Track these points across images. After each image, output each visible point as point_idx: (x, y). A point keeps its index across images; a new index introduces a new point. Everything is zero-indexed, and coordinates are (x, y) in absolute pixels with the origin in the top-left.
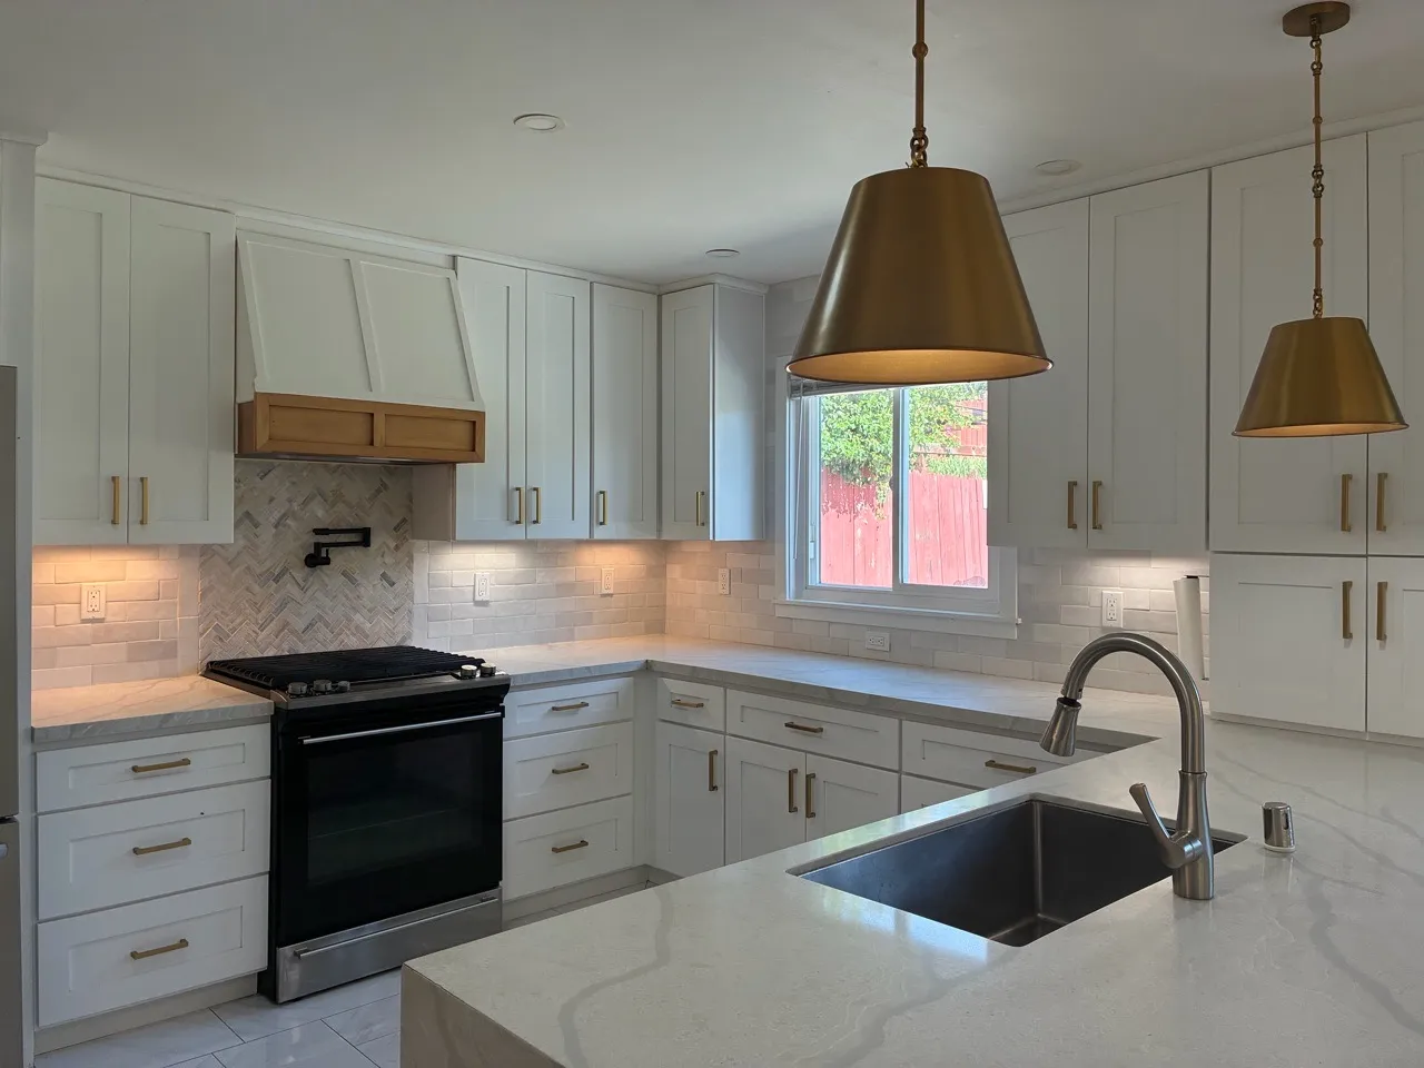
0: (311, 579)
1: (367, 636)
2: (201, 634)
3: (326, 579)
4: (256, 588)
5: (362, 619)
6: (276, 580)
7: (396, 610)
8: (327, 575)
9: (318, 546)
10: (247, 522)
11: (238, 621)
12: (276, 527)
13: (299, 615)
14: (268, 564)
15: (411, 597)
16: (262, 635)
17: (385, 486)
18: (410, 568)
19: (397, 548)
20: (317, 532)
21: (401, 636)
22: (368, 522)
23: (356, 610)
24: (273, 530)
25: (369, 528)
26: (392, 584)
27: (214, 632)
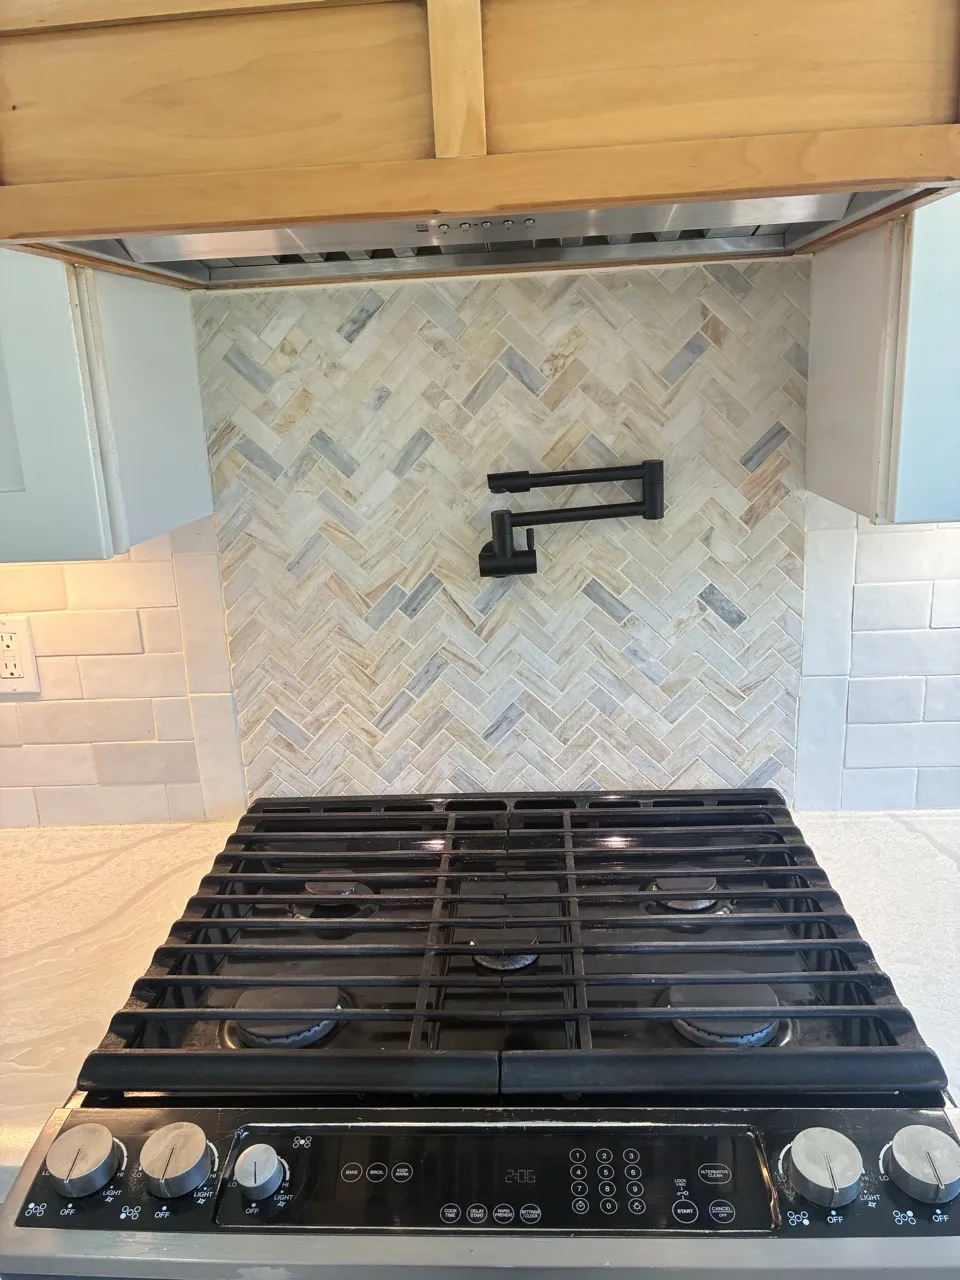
0: (499, 607)
1: (661, 756)
2: (244, 734)
3: (541, 605)
4: (361, 628)
5: (645, 711)
6: (411, 607)
7: (747, 689)
8: (544, 595)
9: (503, 522)
10: (324, 462)
11: (327, 704)
12: (398, 471)
13: (475, 696)
14: (385, 568)
15: (794, 654)
16: (384, 741)
17: (717, 333)
18: (794, 573)
19: (751, 517)
20: (500, 482)
21: (762, 758)
22: (664, 442)
23: (625, 687)
24: (391, 481)
25: (660, 464)
26: (736, 619)
27: (273, 730)
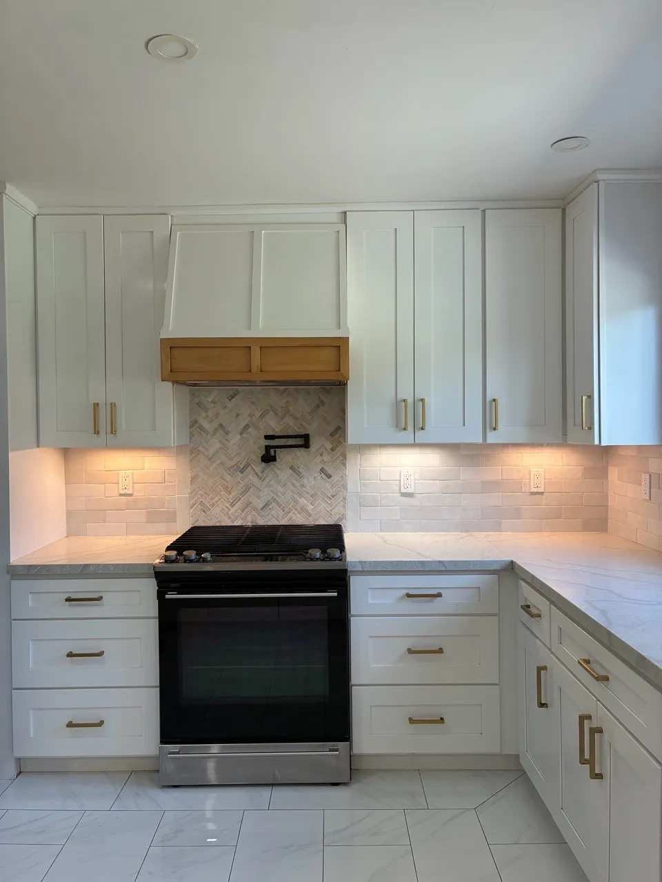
0: (266, 472)
1: (310, 515)
2: (191, 508)
3: (277, 471)
4: (228, 478)
5: (305, 502)
6: (242, 472)
7: (333, 496)
8: (279, 469)
9: (268, 448)
10: (221, 431)
11: (216, 499)
12: (241, 434)
13: (259, 497)
14: (236, 460)
15: (345, 487)
16: (233, 510)
17: (322, 402)
18: (344, 465)
19: (333, 449)
20: (267, 437)
21: (338, 516)
22: (311, 429)
23: (301, 496)
24: (239, 437)
25: (308, 435)
26: (329, 476)
27: (200, 506)
